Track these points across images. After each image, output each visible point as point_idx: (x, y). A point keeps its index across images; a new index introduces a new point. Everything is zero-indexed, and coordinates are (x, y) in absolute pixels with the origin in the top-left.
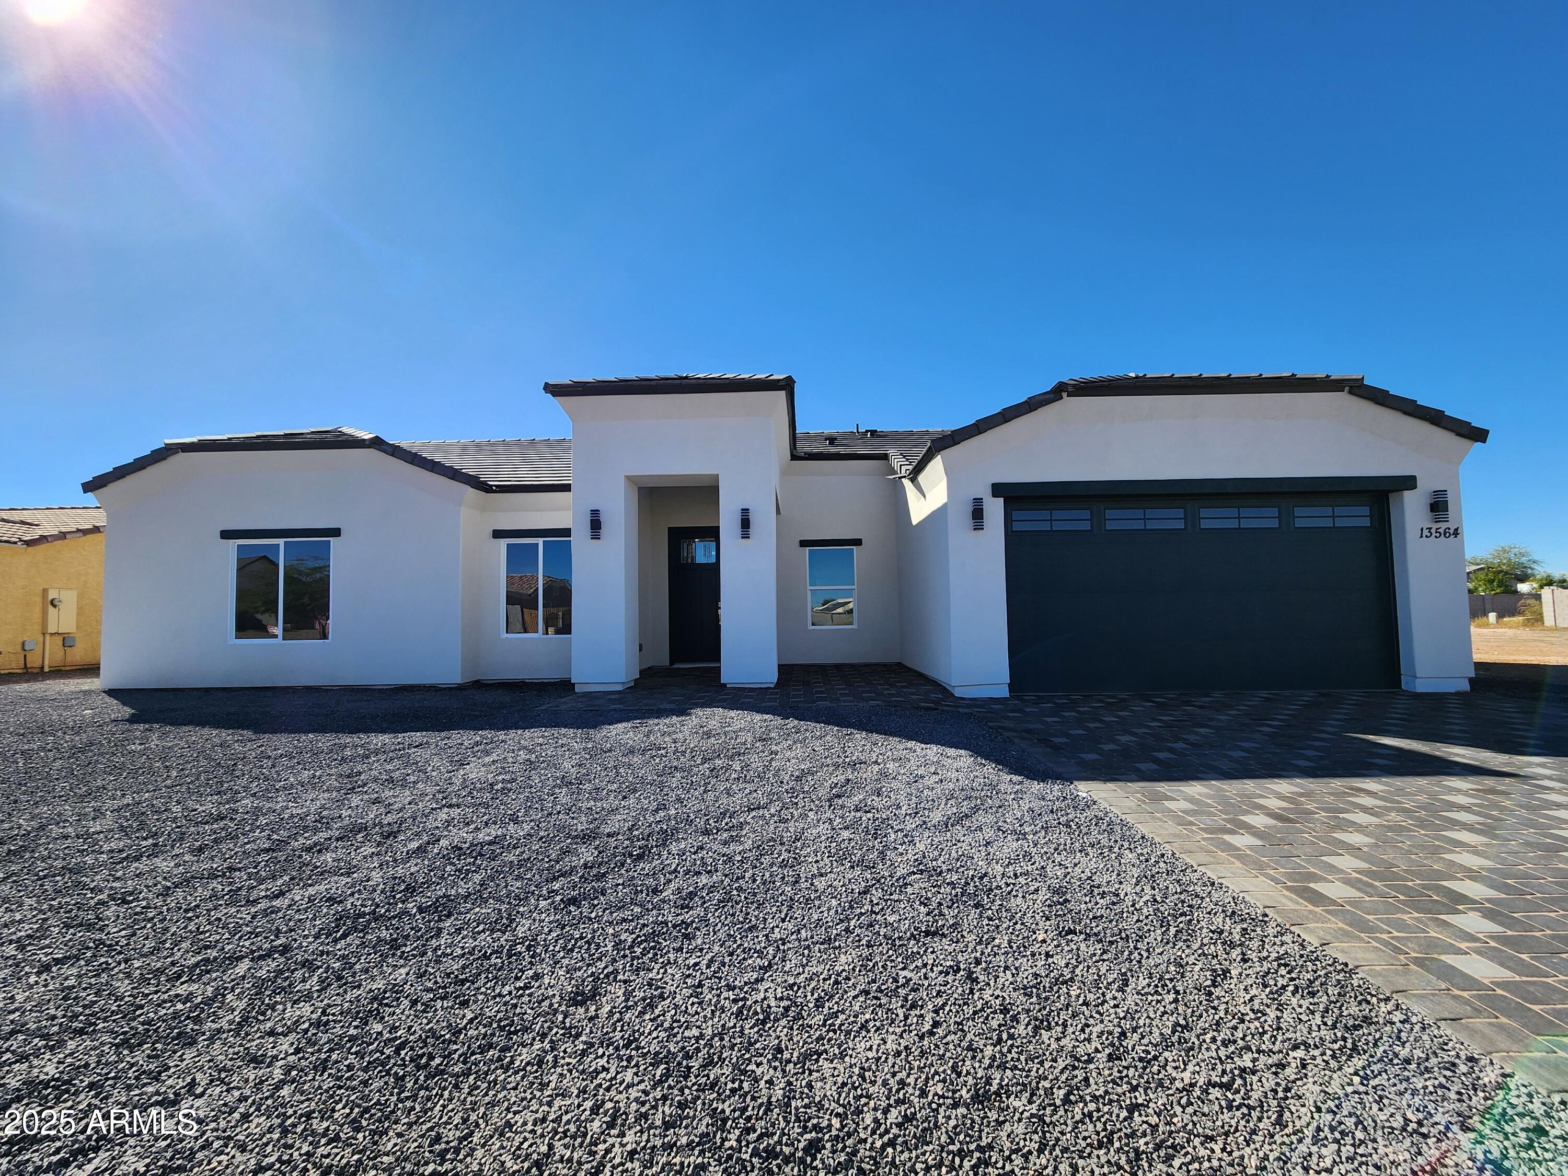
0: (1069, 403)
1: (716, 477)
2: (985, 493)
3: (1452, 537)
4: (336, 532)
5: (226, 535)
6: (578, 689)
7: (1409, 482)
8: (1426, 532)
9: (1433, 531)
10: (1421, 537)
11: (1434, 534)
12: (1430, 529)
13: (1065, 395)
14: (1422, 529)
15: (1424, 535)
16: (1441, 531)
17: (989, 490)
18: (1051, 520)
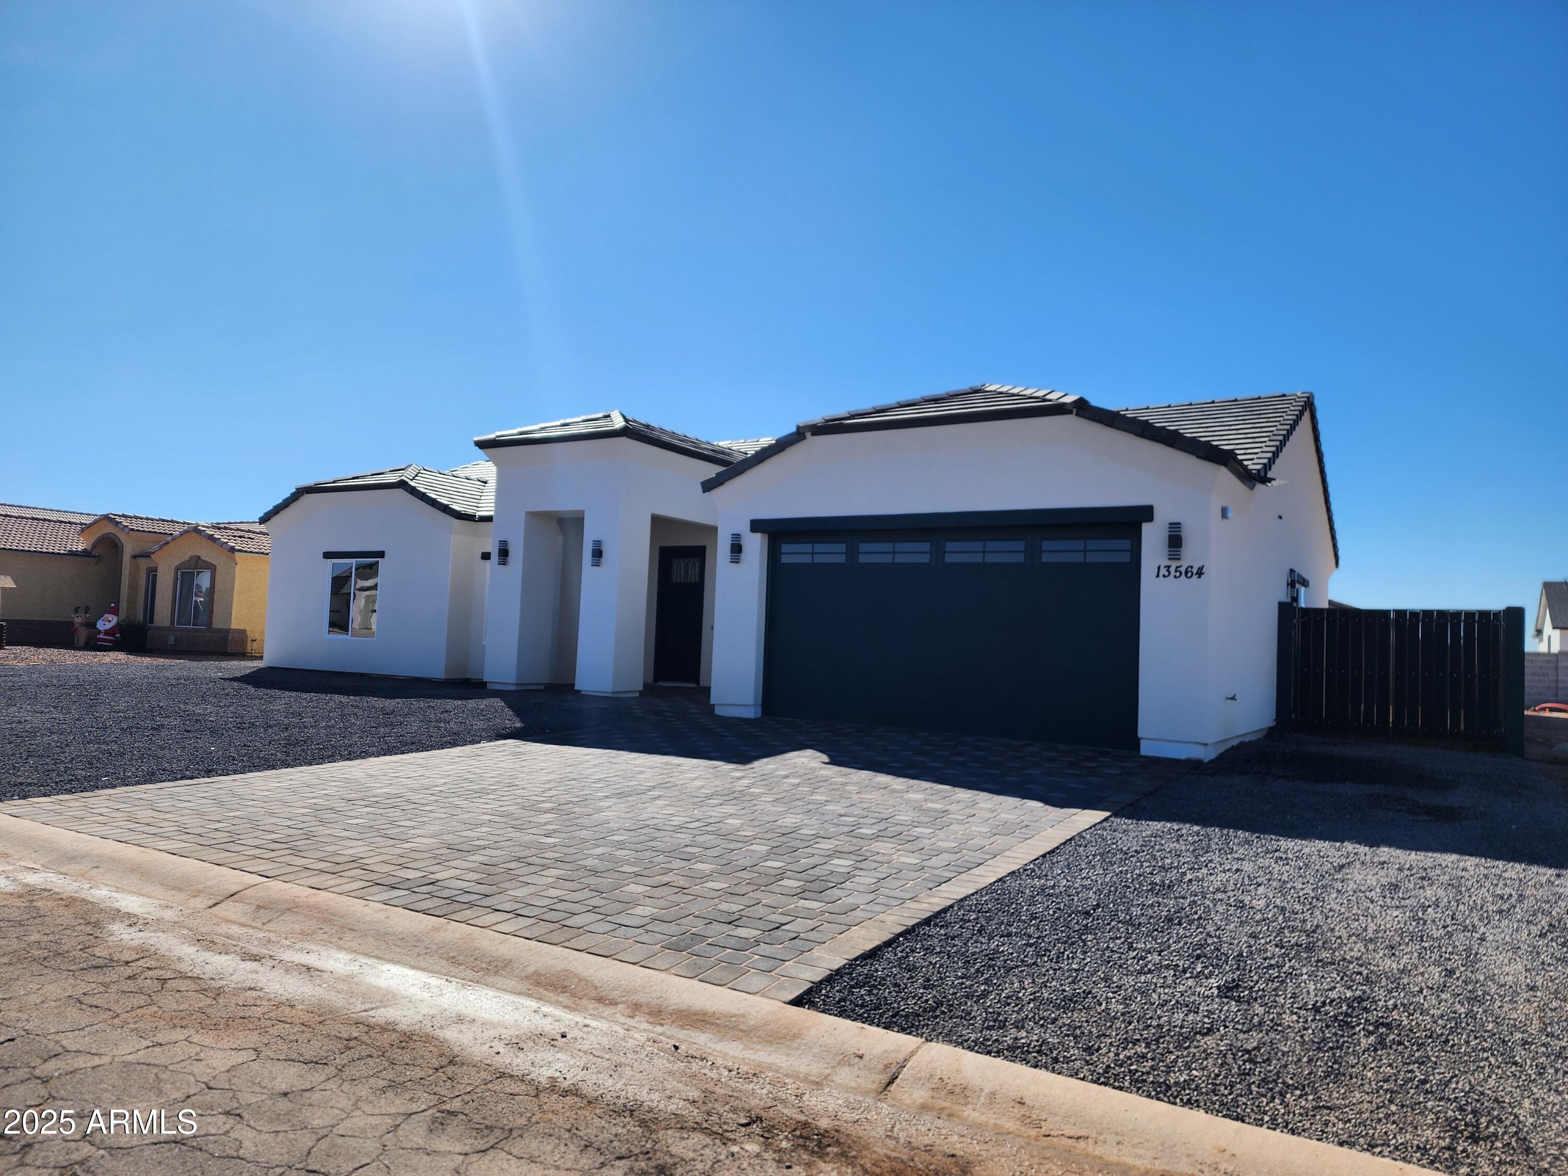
0: (812, 441)
1: (583, 512)
2: (744, 528)
3: (1195, 577)
4: (381, 554)
5: (328, 555)
6: (489, 687)
7: (1146, 513)
8: (1163, 571)
9: (1172, 570)
10: (1158, 576)
11: (1173, 573)
12: (1169, 567)
13: (808, 435)
14: (1159, 568)
15: (1161, 574)
16: (1183, 570)
17: (748, 526)
18: (813, 553)
